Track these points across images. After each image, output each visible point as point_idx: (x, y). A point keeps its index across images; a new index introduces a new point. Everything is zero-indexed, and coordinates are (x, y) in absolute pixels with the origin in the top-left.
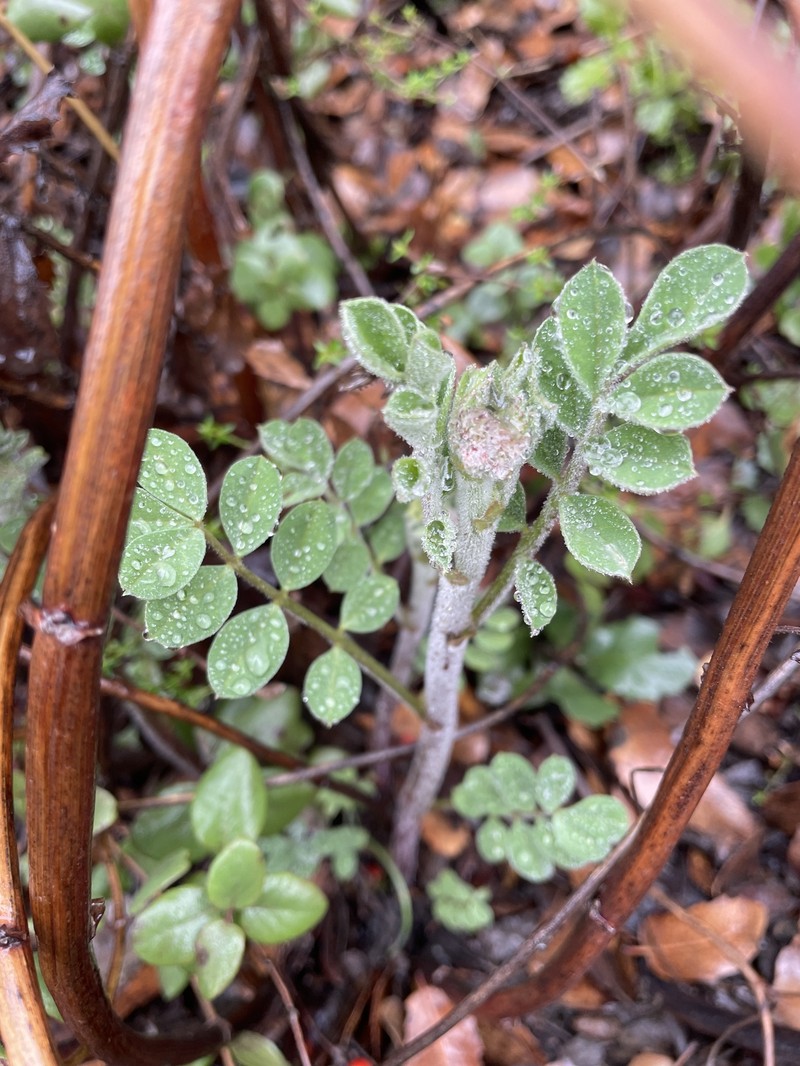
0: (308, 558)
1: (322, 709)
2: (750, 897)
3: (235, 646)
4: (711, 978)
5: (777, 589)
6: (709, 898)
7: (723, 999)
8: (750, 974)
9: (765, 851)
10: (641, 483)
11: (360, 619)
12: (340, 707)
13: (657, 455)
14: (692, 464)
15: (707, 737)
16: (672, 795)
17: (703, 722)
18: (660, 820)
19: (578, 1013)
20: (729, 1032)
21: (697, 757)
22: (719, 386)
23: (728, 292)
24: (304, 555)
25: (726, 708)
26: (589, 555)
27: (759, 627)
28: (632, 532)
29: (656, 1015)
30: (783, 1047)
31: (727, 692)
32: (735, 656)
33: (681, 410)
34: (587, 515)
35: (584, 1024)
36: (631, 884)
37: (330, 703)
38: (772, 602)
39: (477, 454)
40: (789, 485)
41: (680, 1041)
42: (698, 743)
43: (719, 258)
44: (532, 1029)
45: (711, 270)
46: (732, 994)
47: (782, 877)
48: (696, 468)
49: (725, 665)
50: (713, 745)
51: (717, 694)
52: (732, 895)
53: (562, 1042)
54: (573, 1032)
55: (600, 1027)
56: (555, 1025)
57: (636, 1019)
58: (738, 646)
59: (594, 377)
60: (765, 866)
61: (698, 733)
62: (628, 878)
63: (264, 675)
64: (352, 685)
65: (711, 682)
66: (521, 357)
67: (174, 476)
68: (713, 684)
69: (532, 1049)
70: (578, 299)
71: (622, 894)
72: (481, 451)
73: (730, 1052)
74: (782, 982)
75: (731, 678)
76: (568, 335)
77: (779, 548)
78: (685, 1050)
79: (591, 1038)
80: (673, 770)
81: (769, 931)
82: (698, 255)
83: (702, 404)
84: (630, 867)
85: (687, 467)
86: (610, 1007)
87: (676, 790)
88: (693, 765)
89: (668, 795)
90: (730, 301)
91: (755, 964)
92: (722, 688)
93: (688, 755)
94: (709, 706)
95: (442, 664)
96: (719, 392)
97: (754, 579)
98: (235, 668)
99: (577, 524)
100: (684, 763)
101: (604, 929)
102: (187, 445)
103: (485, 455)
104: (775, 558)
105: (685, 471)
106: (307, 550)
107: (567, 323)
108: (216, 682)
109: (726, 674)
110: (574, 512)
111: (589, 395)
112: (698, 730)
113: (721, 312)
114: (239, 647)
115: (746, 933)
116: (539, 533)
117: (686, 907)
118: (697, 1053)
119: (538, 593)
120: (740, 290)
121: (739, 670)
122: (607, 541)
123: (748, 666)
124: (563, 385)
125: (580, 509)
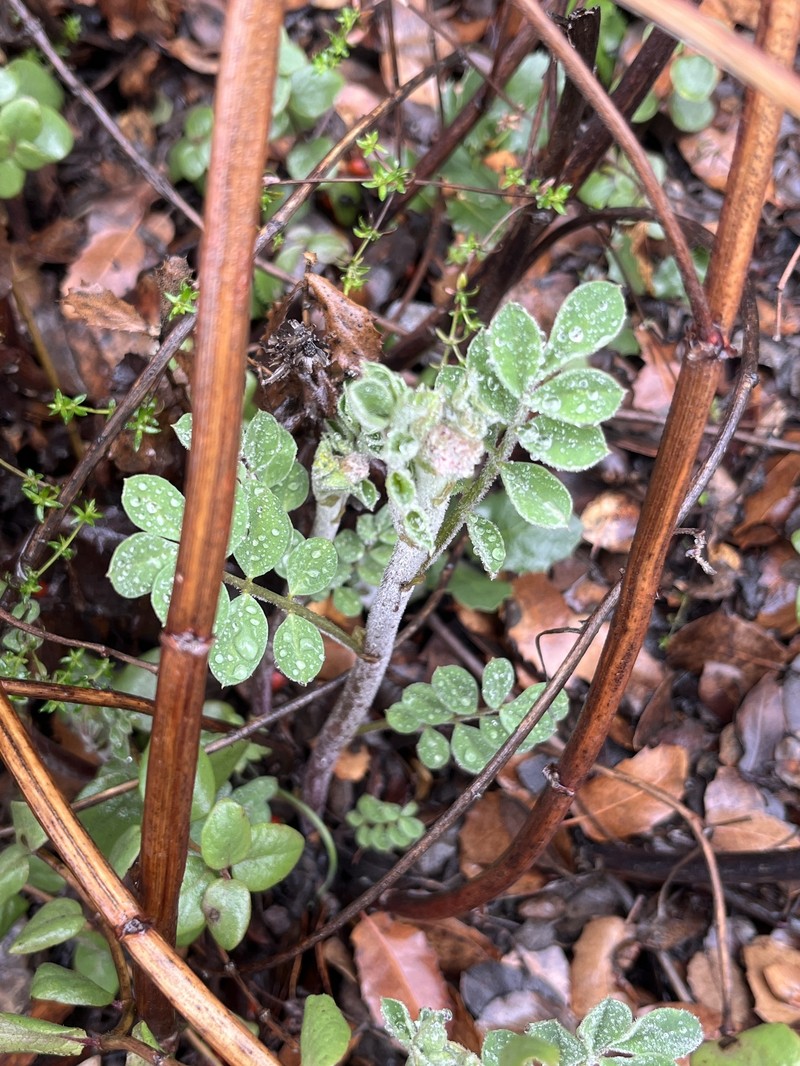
0: (266, 546)
1: (296, 672)
2: (671, 743)
3: (225, 639)
4: (647, 830)
5: (669, 513)
6: (632, 753)
7: (661, 846)
8: (684, 811)
9: (676, 694)
10: (570, 463)
11: (305, 582)
12: (312, 667)
13: (576, 437)
14: (605, 445)
15: (632, 625)
16: (610, 674)
17: (627, 615)
18: (603, 695)
19: (520, 901)
20: (673, 875)
21: (627, 639)
22: (618, 390)
23: (613, 317)
24: (261, 543)
25: (643, 601)
26: (535, 515)
27: (660, 540)
28: (563, 491)
29: (600, 881)
30: (726, 871)
31: (643, 590)
32: (645, 563)
33: (592, 407)
34: (524, 480)
35: (528, 910)
36: (585, 752)
37: (301, 665)
38: (667, 522)
39: (447, 463)
40: (669, 442)
41: (627, 897)
42: (625, 630)
43: (602, 291)
44: (480, 928)
45: (597, 300)
46: (668, 840)
47: (696, 716)
48: (609, 447)
49: (639, 571)
50: (637, 629)
51: (636, 592)
52: (652, 747)
53: (512, 931)
54: (521, 920)
55: (546, 909)
56: (501, 920)
57: (578, 890)
58: (647, 556)
59: (521, 382)
60: (680, 709)
61: (624, 623)
62: (582, 747)
63: (256, 657)
64: (315, 645)
65: (630, 583)
66: (466, 383)
67: (162, 512)
68: (631, 586)
69: (485, 947)
70: (502, 331)
71: (578, 761)
72: (449, 460)
73: (676, 895)
74: (713, 816)
75: (644, 579)
76: (499, 358)
77: (667, 485)
78: (633, 905)
79: (539, 921)
80: (608, 653)
81: (693, 770)
82: (588, 289)
83: (608, 404)
84: (582, 738)
85: (602, 447)
86: (552, 886)
87: (613, 669)
88: (624, 646)
89: (606, 674)
90: (615, 324)
91: (685, 802)
92: (638, 588)
93: (618, 641)
94: (630, 603)
95: (394, 608)
96: (618, 394)
97: (652, 508)
98: (230, 658)
99: (518, 489)
100: (616, 647)
101: (566, 794)
102: (167, 482)
103: (453, 463)
104: (665, 492)
105: (602, 450)
106: (262, 538)
107: (497, 349)
108: (220, 674)
109: (640, 578)
110: (513, 478)
111: (517, 396)
112: (624, 621)
113: (610, 334)
114: (228, 639)
115: (673, 778)
116: (480, 492)
117: (612, 767)
118: (644, 905)
119: (488, 541)
120: (621, 315)
121: (650, 573)
122: (546, 501)
123: (656, 568)
124: (493, 386)
125: (516, 475)
